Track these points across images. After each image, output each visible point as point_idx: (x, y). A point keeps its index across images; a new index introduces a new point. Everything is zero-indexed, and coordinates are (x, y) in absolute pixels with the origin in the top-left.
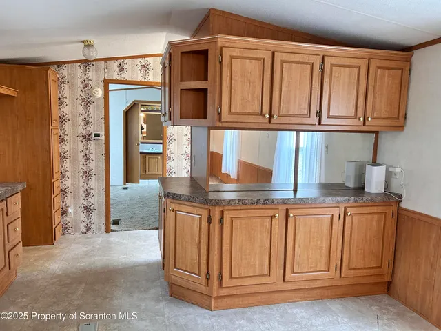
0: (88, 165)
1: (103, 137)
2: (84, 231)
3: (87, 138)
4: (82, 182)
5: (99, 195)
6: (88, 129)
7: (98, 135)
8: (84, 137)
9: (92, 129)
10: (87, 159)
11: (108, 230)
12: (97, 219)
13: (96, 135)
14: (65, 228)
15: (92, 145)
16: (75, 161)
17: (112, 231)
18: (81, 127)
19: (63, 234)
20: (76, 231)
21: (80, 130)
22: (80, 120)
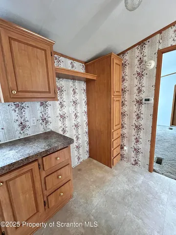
0: (139, 122)
1: (152, 101)
2: (134, 163)
3: (140, 102)
4: (134, 132)
5: (146, 144)
6: (140, 96)
7: (148, 100)
8: (138, 102)
9: (144, 96)
10: (138, 117)
11: (151, 170)
12: (143, 159)
13: (146, 100)
14: (122, 156)
15: (143, 108)
16: (130, 118)
17: (154, 171)
18: (135, 95)
19: (121, 160)
20: (128, 161)
21: (135, 97)
22: (135, 90)
